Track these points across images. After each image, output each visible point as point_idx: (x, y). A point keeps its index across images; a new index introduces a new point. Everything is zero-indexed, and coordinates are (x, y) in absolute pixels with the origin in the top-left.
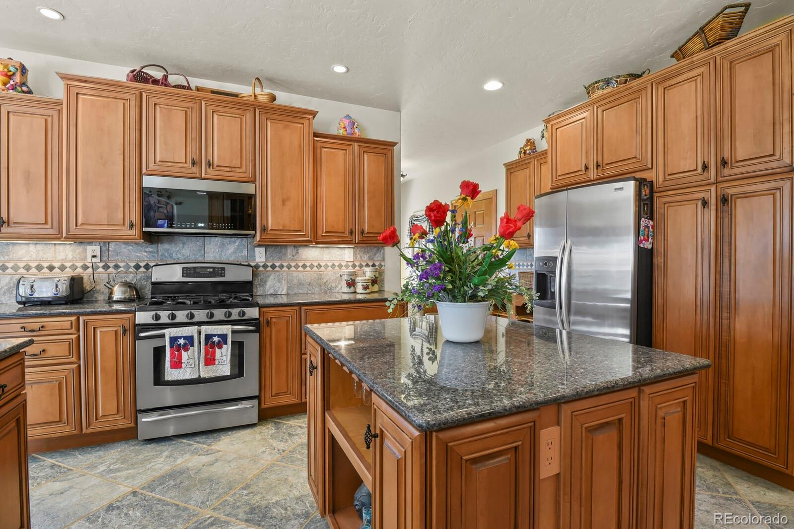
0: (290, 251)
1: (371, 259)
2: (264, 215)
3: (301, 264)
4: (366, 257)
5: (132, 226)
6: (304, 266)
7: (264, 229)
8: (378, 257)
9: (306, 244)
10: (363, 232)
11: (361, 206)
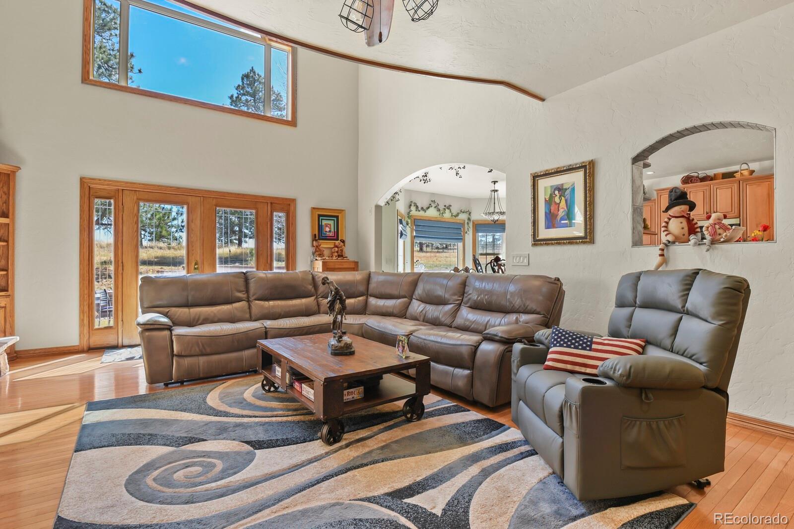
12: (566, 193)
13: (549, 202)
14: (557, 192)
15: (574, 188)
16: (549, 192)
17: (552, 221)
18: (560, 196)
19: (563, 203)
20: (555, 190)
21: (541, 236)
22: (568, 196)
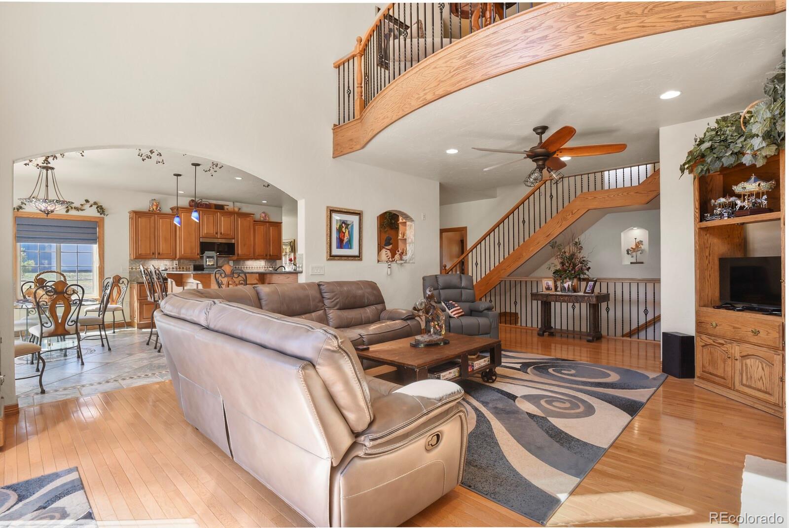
0: (241, 262)
1: (271, 265)
2: (238, 250)
3: (245, 267)
4: (269, 264)
5: (198, 254)
6: (247, 268)
7: (238, 255)
8: (274, 264)
9: (248, 259)
10: (270, 255)
11: (270, 245)
12: (349, 227)
13: (339, 230)
14: (343, 225)
15: (353, 225)
16: (339, 224)
17: (341, 244)
18: (345, 228)
19: (347, 233)
20: (343, 223)
21: (334, 253)
22: (350, 229)
